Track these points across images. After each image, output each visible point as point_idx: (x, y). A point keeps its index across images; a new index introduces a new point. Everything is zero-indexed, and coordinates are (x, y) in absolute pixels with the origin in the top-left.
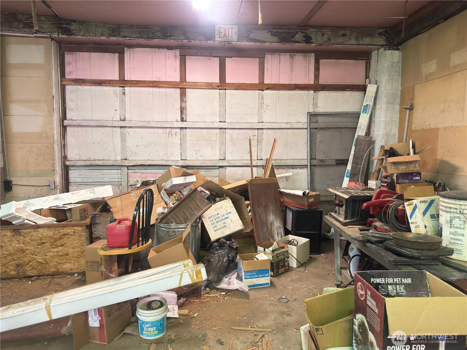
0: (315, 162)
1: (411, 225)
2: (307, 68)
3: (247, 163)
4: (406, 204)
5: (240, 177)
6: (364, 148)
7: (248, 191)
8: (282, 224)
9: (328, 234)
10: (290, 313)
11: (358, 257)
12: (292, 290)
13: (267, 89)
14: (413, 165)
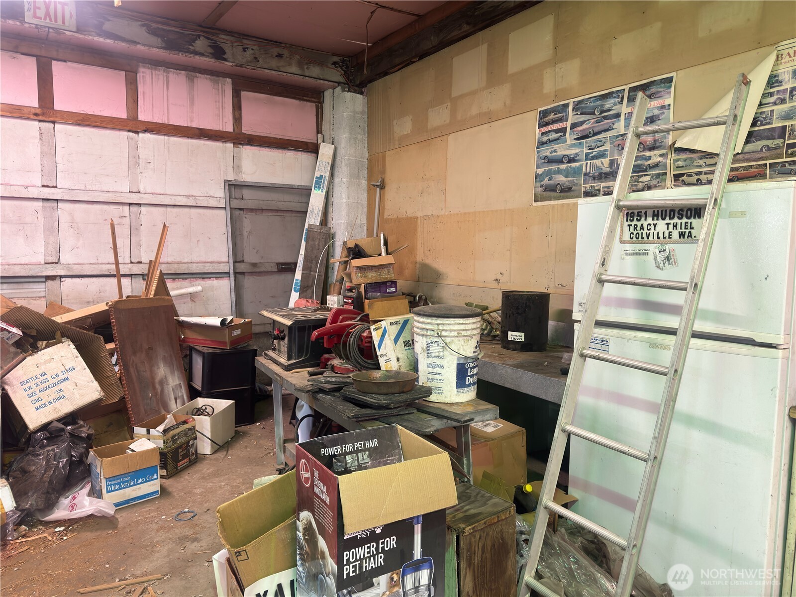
0: (241, 267)
1: (379, 358)
2: (219, 102)
3: (109, 270)
4: (373, 327)
5: (95, 297)
6: (319, 244)
7: (110, 324)
8: (184, 381)
9: (268, 387)
10: (198, 536)
11: (311, 418)
12: (201, 495)
13: (145, 131)
14: (386, 271)
